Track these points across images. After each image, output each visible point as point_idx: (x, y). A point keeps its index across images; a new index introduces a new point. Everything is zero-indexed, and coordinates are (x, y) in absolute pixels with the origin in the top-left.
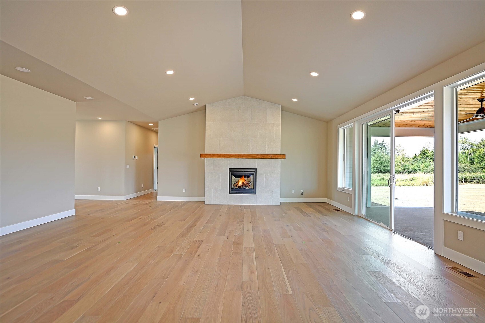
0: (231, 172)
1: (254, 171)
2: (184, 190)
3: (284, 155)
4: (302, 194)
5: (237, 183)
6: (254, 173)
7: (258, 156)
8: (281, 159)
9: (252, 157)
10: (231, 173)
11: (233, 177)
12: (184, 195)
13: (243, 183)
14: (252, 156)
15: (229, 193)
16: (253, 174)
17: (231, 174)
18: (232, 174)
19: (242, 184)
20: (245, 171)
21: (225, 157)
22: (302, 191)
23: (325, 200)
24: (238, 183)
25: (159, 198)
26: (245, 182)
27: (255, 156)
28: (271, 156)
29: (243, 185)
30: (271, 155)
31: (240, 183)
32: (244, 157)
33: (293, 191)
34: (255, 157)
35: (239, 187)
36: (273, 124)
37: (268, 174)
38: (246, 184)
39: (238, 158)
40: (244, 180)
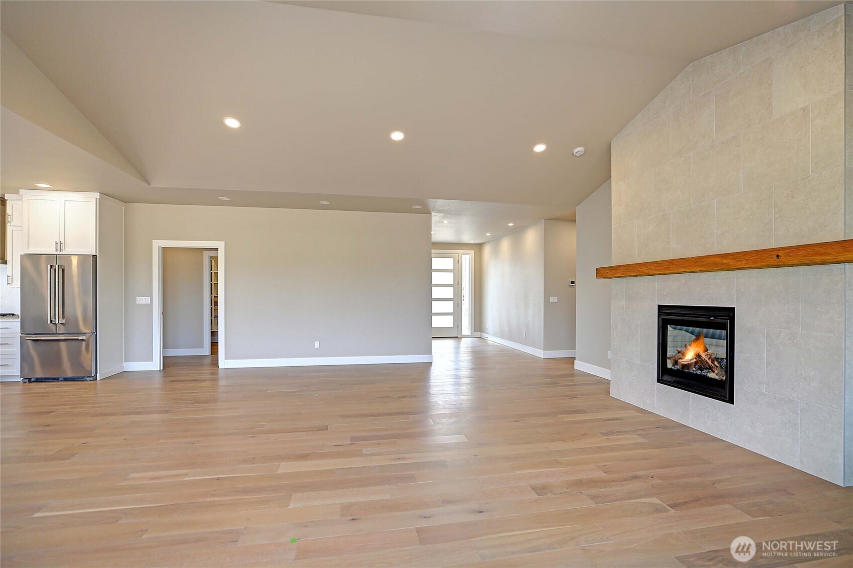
6: (727, 323)
7: (725, 261)
10: (665, 319)
13: (698, 356)
15: (659, 380)
18: (667, 322)
19: (695, 360)
24: (684, 355)
26: (703, 355)
28: (778, 256)
29: (696, 363)
30: (778, 249)
34: (715, 264)
35: (684, 366)
37: (781, 331)
38: (708, 361)
39: (669, 272)
40: (704, 348)
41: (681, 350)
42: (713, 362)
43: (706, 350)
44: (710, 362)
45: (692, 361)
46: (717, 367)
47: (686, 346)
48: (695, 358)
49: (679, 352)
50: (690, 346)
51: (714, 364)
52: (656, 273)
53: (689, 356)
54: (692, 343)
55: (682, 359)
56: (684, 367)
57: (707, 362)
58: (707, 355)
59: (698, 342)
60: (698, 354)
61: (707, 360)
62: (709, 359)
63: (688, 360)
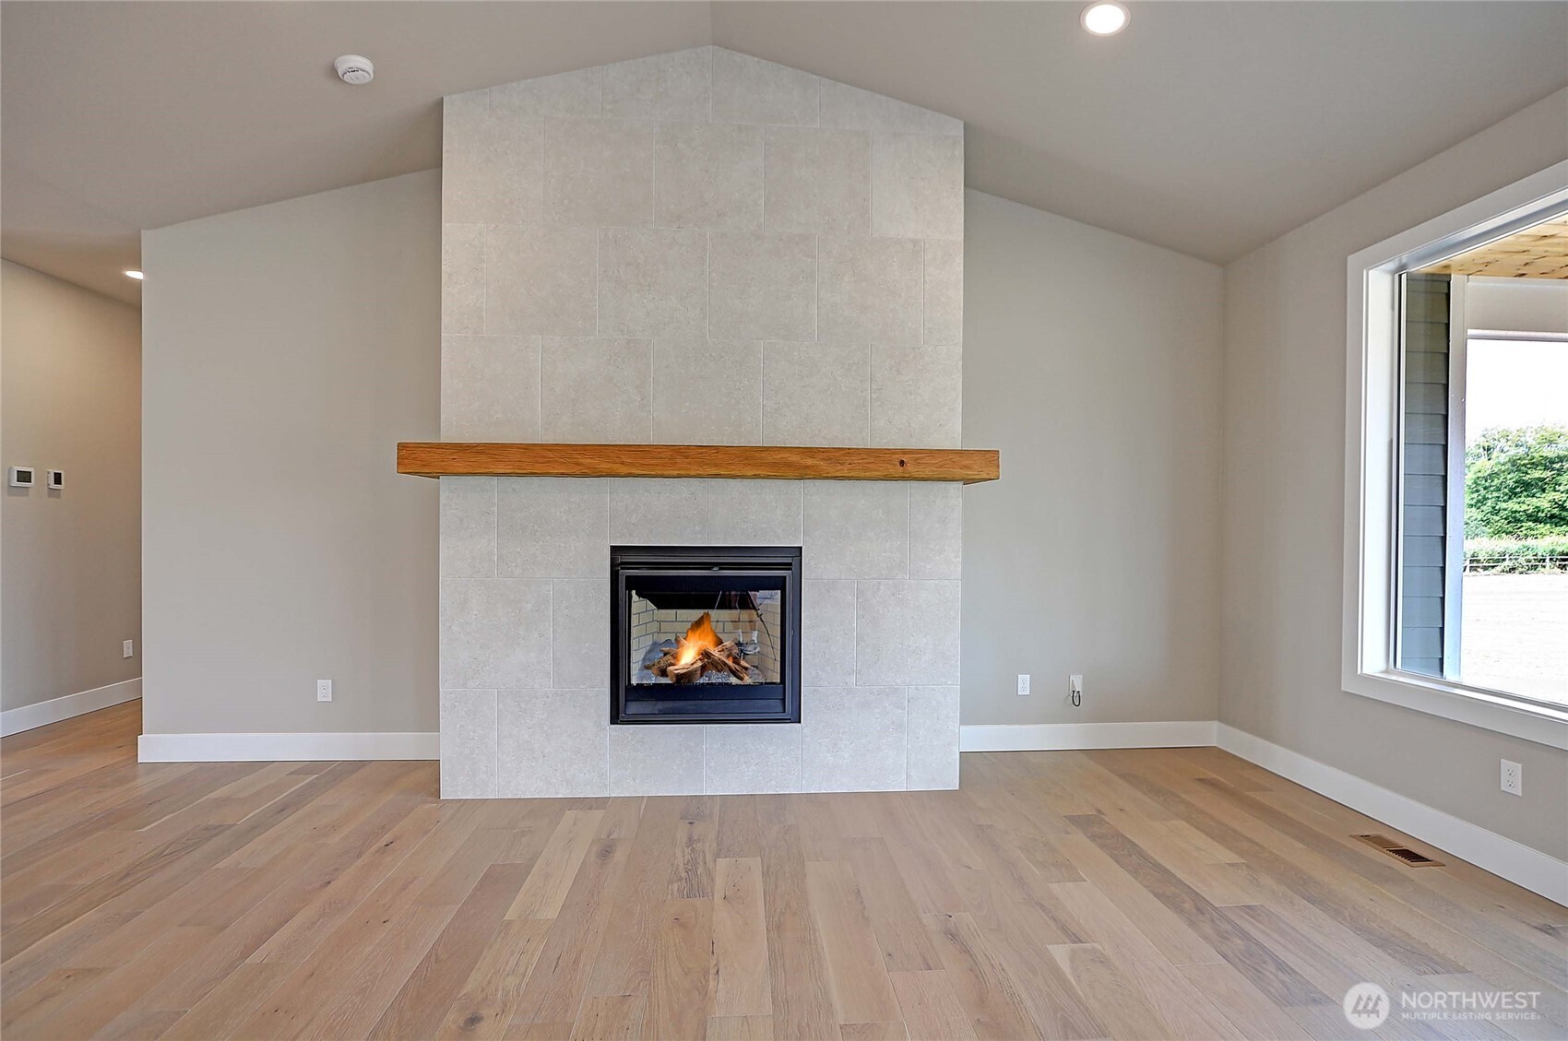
0: (624, 573)
1: (787, 566)
2: (324, 690)
3: (991, 457)
4: (1076, 698)
5: (664, 647)
6: (785, 577)
8: (967, 481)
9: (774, 465)
10: (628, 578)
11: (639, 604)
12: (321, 720)
13: (705, 654)
14: (770, 459)
15: (615, 719)
16: (779, 584)
17: (629, 588)
18: (633, 583)
19: (699, 664)
20: (722, 566)
21: (577, 470)
22: (1078, 682)
23: (1210, 734)
24: (676, 657)
25: (156, 747)
26: (716, 652)
27: (794, 458)
28: (902, 463)
29: (703, 668)
30: (904, 452)
32: (716, 465)
33: (1024, 684)
34: (789, 465)
35: (679, 677)
36: (915, 242)
37: (879, 583)
38: (727, 661)
39: (675, 473)
40: (715, 639)
41: (669, 649)
42: (736, 661)
43: (719, 642)
44: (730, 662)
45: (695, 666)
46: (746, 669)
47: (677, 641)
48: (700, 659)
49: (665, 654)
50: (685, 639)
51: (739, 664)
52: (634, 471)
53: (688, 657)
54: (689, 633)
55: (674, 665)
56: (682, 678)
57: (725, 664)
58: (723, 650)
59: (702, 628)
60: (705, 650)
61: (724, 659)
62: (728, 657)
63: (687, 664)
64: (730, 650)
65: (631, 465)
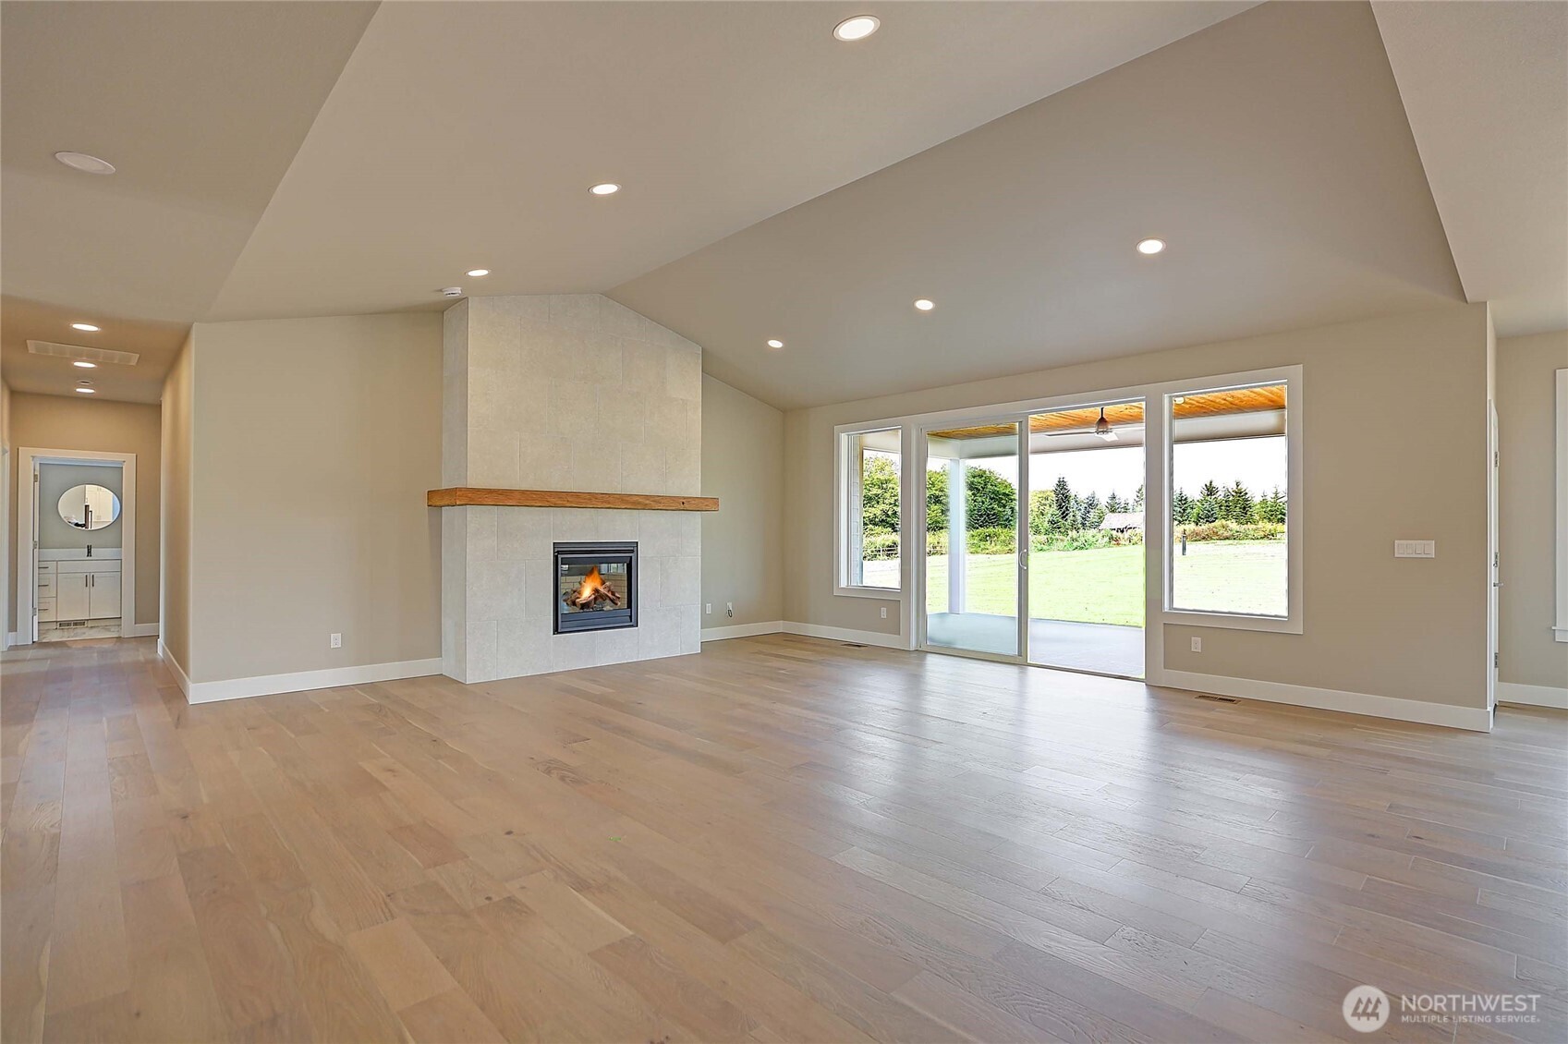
0: (560, 556)
1: (632, 552)
2: (336, 640)
3: (715, 501)
4: (730, 613)
5: (574, 592)
6: (629, 557)
7: (647, 502)
8: (705, 512)
9: (634, 503)
10: (562, 559)
12: (335, 661)
13: (596, 591)
15: (556, 631)
16: (627, 560)
17: (562, 565)
18: (564, 562)
19: (593, 596)
21: (547, 504)
22: (730, 605)
24: (580, 593)
26: (601, 589)
28: (683, 503)
29: (595, 599)
30: (684, 498)
31: (587, 593)
33: (709, 608)
34: (639, 503)
35: (583, 605)
36: (683, 401)
37: (669, 558)
39: (590, 506)
40: (601, 581)
41: (578, 592)
42: (613, 594)
43: (603, 583)
44: (610, 595)
45: (591, 598)
46: (619, 598)
47: (580, 583)
48: (593, 594)
50: (587, 585)
54: (587, 578)
55: (580, 599)
57: (606, 595)
58: (605, 589)
59: (593, 575)
60: (595, 588)
61: (606, 593)
62: (609, 592)
63: (586, 597)
64: (609, 587)
65: (571, 502)
